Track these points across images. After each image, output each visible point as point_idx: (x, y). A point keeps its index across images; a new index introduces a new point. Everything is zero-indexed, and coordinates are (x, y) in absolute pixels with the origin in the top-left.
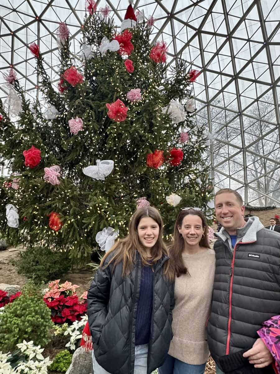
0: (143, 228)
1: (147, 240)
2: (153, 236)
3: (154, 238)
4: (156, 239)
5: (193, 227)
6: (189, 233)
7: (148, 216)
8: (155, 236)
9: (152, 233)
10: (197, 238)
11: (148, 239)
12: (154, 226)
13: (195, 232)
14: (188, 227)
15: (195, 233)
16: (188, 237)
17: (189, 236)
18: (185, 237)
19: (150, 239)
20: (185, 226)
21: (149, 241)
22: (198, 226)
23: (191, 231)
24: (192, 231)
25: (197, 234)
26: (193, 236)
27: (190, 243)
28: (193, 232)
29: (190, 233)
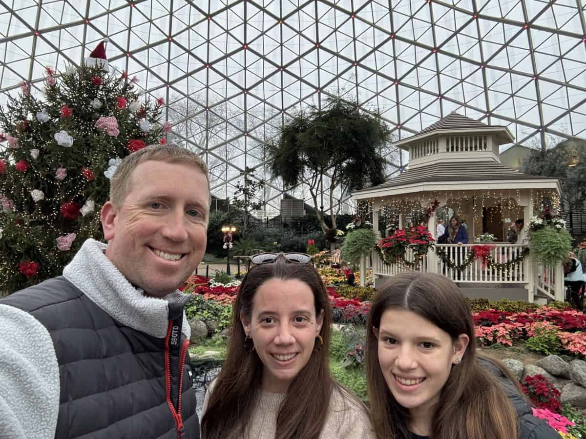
5: (285, 321)
13: (292, 335)
15: (293, 340)
29: (277, 340)
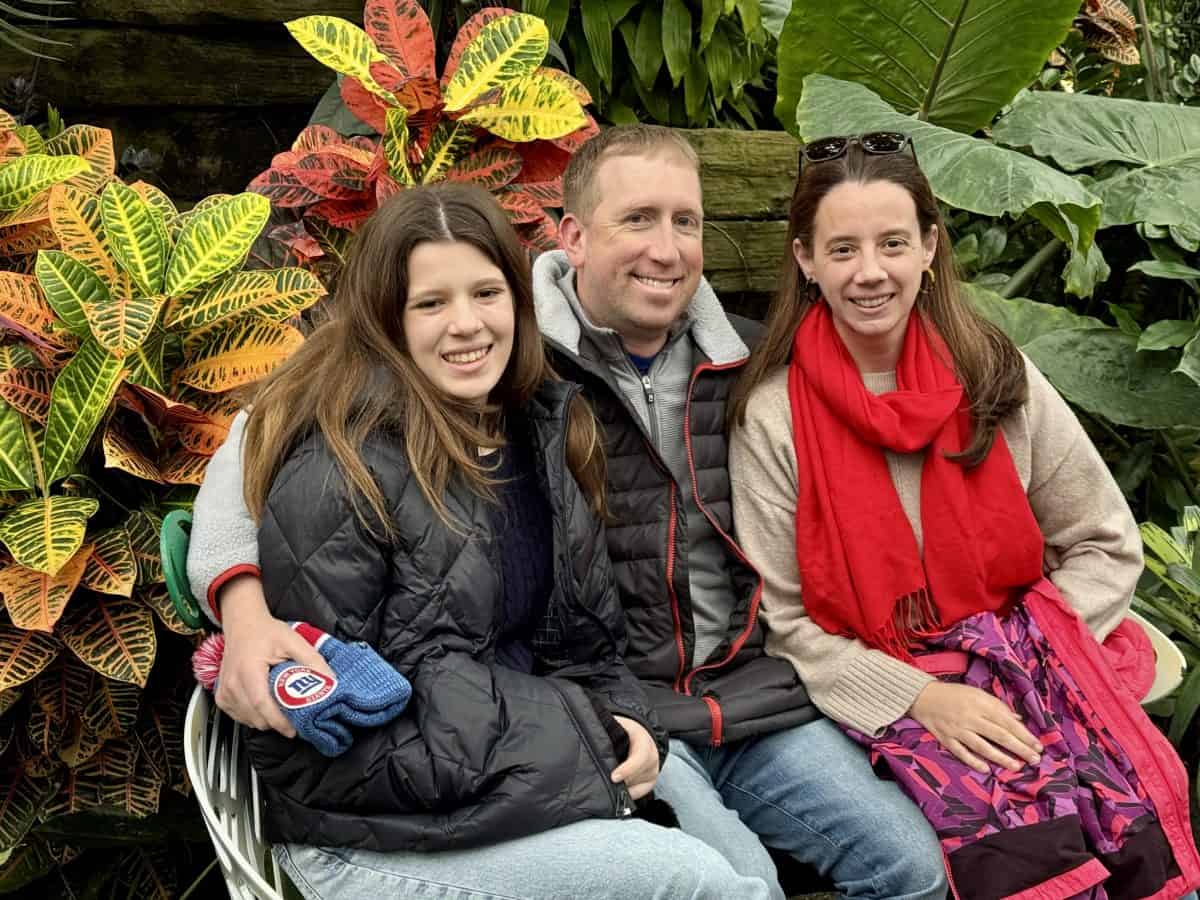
0: (431, 304)
1: (459, 363)
2: (485, 339)
3: (490, 347)
4: (504, 351)
6: (850, 280)
7: (448, 234)
8: (497, 336)
9: (481, 325)
10: (892, 295)
11: (464, 358)
12: (487, 287)
14: (846, 246)
16: (852, 300)
17: (854, 291)
18: (834, 300)
19: (473, 356)
20: (828, 244)
21: (469, 368)
22: (895, 238)
23: (860, 269)
24: (871, 264)
25: (892, 277)
26: (873, 293)
27: (866, 326)
28: (873, 272)
